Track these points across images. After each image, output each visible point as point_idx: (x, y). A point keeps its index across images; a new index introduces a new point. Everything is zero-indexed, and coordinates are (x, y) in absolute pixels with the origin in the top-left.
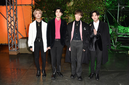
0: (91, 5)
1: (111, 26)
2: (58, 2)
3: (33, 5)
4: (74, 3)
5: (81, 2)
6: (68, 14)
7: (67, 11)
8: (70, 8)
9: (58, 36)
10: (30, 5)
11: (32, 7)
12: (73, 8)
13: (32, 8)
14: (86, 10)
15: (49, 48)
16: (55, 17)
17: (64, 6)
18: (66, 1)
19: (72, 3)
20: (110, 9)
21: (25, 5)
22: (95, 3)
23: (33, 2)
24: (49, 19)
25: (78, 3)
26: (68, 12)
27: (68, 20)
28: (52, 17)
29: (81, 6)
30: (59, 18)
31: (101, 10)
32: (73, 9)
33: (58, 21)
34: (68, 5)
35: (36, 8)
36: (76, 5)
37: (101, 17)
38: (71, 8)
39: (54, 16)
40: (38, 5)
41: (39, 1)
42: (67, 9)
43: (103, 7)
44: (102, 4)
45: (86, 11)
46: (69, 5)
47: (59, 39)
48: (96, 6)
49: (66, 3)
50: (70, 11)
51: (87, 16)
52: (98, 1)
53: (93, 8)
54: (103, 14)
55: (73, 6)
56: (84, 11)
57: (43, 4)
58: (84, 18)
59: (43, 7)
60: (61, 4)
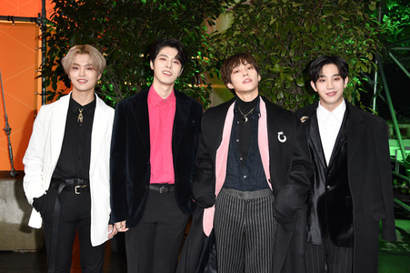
0: (314, 29)
1: (405, 126)
2: (164, 12)
3: (49, 22)
4: (236, 21)
5: (266, 18)
6: (209, 68)
7: (203, 55)
8: (219, 41)
9: (162, 169)
10: (32, 19)
11: (44, 29)
12: (232, 43)
13: (44, 36)
14: (291, 54)
15: (121, 227)
16: (152, 82)
17: (191, 34)
18: (202, 11)
19: (225, 22)
20: (403, 48)
21: (9, 18)
22: (330, 19)
23: (50, 6)
24: (123, 91)
25: (253, 23)
26: (206, 60)
27: (207, 96)
28: (134, 80)
29: (269, 35)
30: (165, 88)
31: (358, 55)
32: (229, 46)
33: (163, 102)
34: (208, 30)
35: (62, 35)
36: (243, 30)
37: (357, 86)
38: (225, 43)
39: (145, 77)
40: (72, 24)
41: (74, 3)
42: (203, 48)
43: (366, 37)
44: (362, 24)
45: (290, 58)
46: (214, 28)
47: (166, 185)
48: (334, 36)
49: (199, 21)
50: (216, 55)
51: (295, 81)
52: (343, 12)
53: (323, 45)
54: (365, 69)
55: (230, 32)
56: (279, 57)
57: (96, 21)
58: (278, 91)
59: (96, 35)
60: (179, 22)
